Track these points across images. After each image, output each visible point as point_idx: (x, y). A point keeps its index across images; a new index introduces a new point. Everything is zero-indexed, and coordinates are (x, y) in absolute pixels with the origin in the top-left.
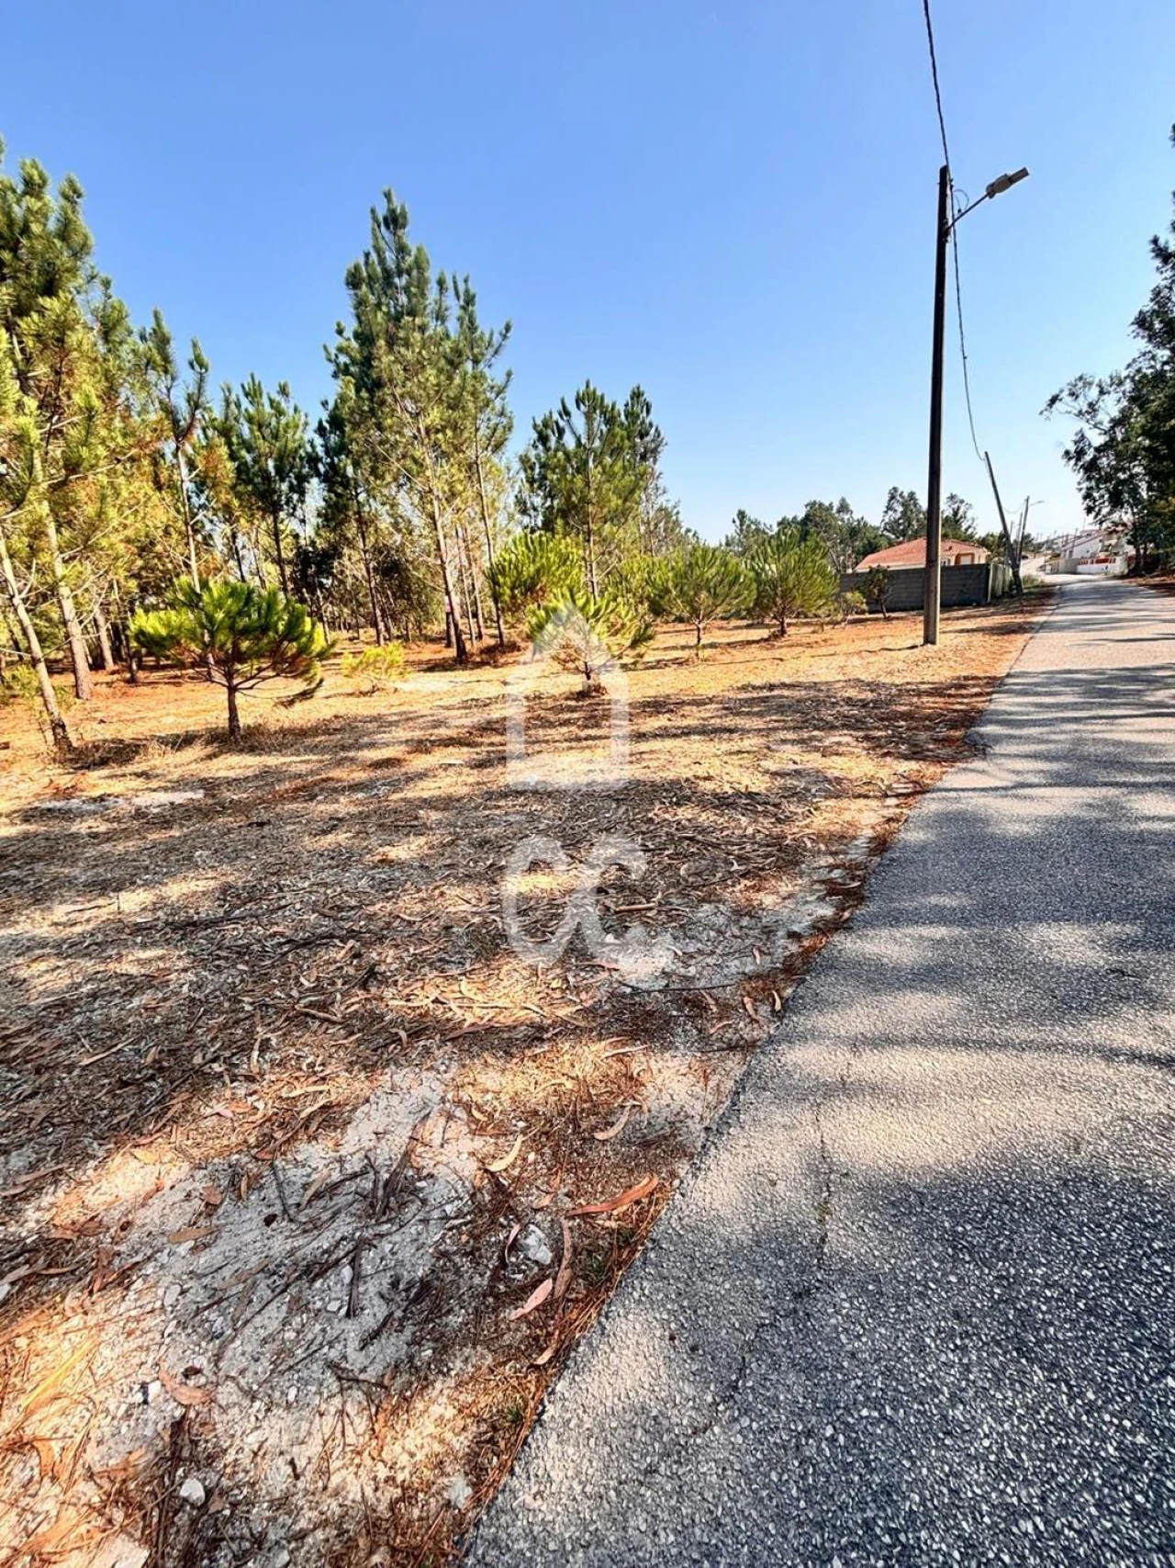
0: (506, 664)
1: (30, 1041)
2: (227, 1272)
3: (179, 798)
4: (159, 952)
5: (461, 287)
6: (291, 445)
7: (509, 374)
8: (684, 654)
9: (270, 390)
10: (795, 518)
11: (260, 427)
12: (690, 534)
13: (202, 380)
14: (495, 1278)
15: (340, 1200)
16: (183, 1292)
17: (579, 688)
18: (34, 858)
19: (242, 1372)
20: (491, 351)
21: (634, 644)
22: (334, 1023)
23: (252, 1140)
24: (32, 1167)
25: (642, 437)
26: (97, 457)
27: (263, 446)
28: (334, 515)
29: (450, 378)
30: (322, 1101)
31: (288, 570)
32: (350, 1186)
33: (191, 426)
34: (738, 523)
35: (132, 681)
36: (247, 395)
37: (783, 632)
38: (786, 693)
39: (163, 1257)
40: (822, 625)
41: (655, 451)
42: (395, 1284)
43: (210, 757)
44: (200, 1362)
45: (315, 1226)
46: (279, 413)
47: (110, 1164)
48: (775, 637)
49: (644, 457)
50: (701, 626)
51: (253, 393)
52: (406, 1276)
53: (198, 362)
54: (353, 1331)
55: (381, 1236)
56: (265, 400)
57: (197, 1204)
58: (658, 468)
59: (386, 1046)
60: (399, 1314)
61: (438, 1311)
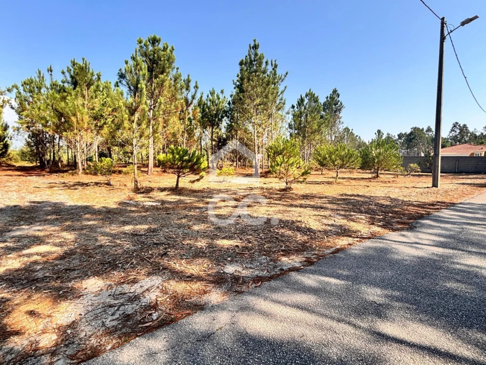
0: (270, 177)
1: (91, 251)
2: (97, 301)
3: (154, 204)
4: (125, 239)
5: (274, 63)
6: (220, 108)
7: (286, 87)
8: (331, 180)
9: (218, 91)
10: (406, 133)
11: (213, 102)
12: (358, 138)
13: (196, 92)
14: (142, 319)
15: (125, 296)
16: (88, 302)
17: (284, 187)
18: (116, 213)
19: (88, 318)
20: (281, 80)
21: (303, 174)
22: (149, 262)
23: (116, 281)
24: (78, 274)
25: (335, 105)
26: (160, 114)
27: (212, 108)
28: (230, 128)
29: (265, 89)
30: (135, 277)
31: (214, 143)
32: (128, 294)
33: (191, 103)
34: (377, 134)
35: (164, 172)
36: (211, 94)
37: (378, 176)
38: (356, 198)
39: (88, 295)
40: (397, 175)
41: (340, 110)
42: (123, 313)
43: (168, 195)
44: (83, 314)
45: (117, 299)
46: (219, 98)
47: (90, 277)
48: (374, 178)
49: (335, 112)
50: (338, 171)
51: (212, 93)
52: (126, 313)
53: (196, 87)
54: (110, 318)
55: (127, 305)
56: (215, 95)
57: (100, 289)
58: (341, 115)
59: (156, 270)
60: (120, 318)
61: (128, 321)
